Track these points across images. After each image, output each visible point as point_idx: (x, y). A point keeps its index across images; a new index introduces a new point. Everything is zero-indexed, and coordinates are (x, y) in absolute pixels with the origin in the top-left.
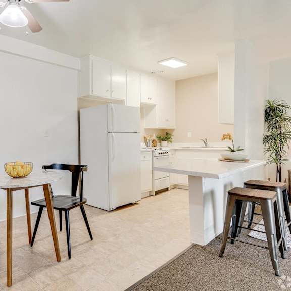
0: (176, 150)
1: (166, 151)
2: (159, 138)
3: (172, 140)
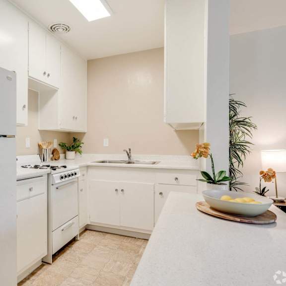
0: (88, 167)
1: (73, 172)
2: (63, 146)
3: (82, 149)
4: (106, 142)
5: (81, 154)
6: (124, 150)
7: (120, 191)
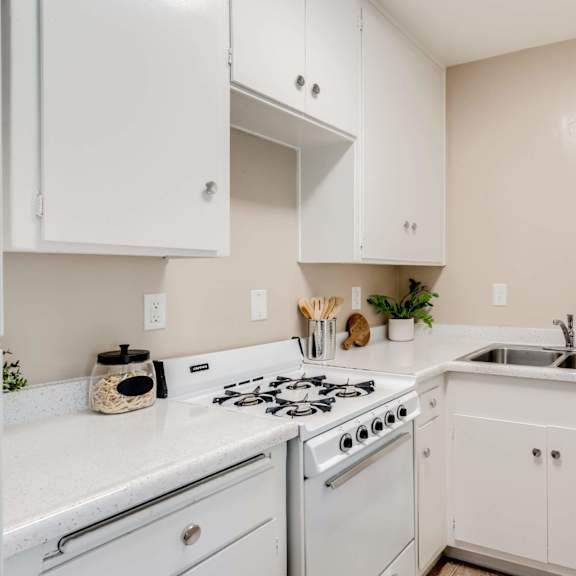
0: (447, 375)
1: (395, 405)
2: (379, 305)
3: (432, 312)
4: (500, 294)
5: (430, 326)
6: (556, 323)
7: (546, 456)
